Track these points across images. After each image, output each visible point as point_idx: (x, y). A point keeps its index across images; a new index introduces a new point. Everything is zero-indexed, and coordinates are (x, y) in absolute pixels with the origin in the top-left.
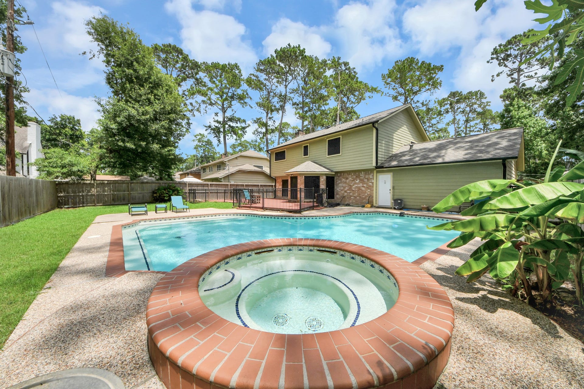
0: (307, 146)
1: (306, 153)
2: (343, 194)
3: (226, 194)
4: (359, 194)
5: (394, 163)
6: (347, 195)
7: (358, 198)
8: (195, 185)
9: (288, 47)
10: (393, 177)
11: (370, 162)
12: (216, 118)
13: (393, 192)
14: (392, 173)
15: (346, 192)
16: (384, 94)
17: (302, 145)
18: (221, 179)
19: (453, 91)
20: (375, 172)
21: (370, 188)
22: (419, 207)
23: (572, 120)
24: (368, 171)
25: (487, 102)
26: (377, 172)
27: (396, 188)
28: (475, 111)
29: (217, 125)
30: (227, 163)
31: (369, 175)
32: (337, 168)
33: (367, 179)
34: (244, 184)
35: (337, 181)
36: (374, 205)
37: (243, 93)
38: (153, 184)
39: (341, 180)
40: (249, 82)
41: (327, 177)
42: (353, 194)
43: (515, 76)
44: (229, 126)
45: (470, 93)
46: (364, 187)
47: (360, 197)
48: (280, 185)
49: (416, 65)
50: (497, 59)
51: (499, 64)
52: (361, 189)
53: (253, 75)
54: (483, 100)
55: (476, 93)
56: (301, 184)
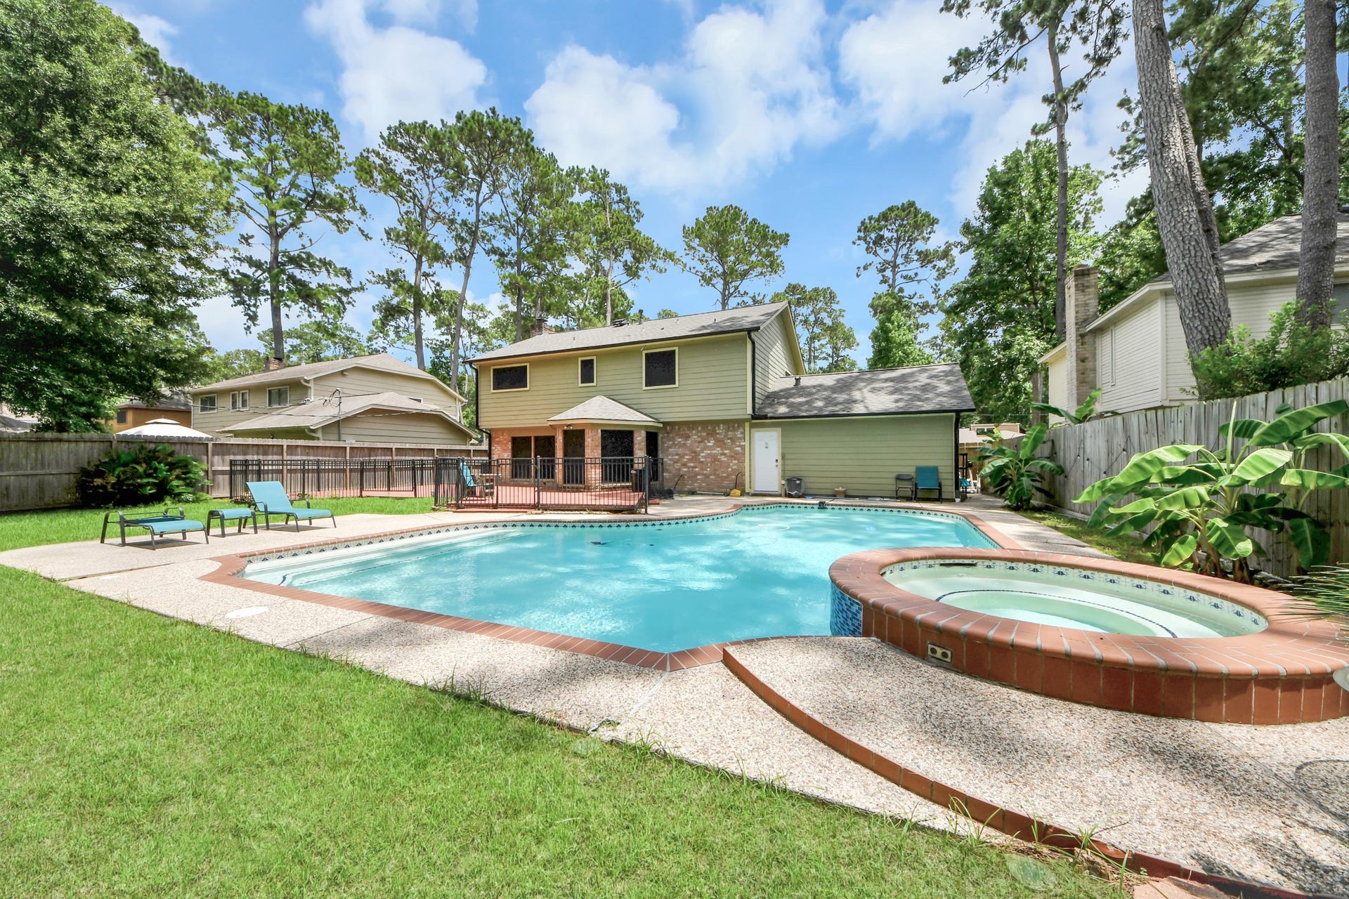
0: (592, 361)
1: (587, 376)
2: (679, 470)
3: (322, 475)
4: (715, 470)
5: (783, 410)
6: (688, 472)
7: (712, 477)
8: (235, 450)
9: (491, 115)
10: (783, 435)
11: (743, 406)
12: (244, 251)
13: (784, 465)
14: (780, 429)
15: (685, 465)
16: (688, 268)
17: (576, 357)
18: (314, 431)
19: (793, 283)
20: (747, 425)
21: (739, 456)
22: (829, 492)
23: (993, 357)
24: (734, 424)
25: (841, 311)
26: (752, 426)
27: (787, 456)
28: (823, 323)
29: (246, 269)
30: (311, 385)
31: (734, 430)
32: (667, 415)
33: (731, 439)
34: (394, 446)
35: (663, 443)
36: (747, 490)
37: (341, 196)
38: (82, 445)
39: (673, 439)
40: (364, 169)
41: (648, 433)
42: (702, 469)
43: (888, 273)
44: (292, 278)
45: (816, 290)
46: (725, 454)
47: (718, 476)
48: (505, 451)
49: (742, 222)
50: (865, 240)
51: (867, 249)
52: (719, 460)
53: (378, 154)
54: (834, 306)
55: (825, 291)
56: (593, 448)
